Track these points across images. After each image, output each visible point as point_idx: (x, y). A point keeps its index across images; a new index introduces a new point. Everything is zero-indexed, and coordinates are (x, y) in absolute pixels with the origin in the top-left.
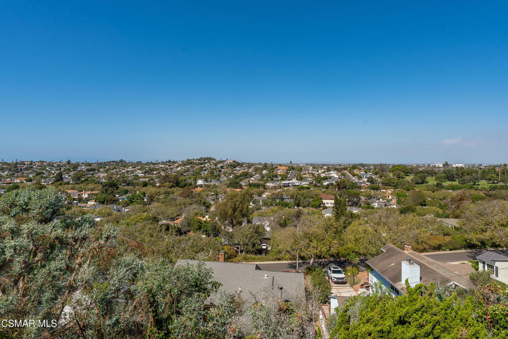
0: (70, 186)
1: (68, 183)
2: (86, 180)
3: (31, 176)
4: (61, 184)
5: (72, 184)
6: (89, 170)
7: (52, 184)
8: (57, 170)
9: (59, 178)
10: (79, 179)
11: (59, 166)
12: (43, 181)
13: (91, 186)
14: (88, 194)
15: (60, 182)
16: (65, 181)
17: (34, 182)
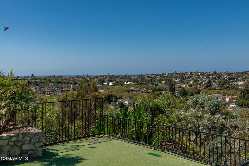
0: (216, 91)
1: (215, 89)
2: (228, 87)
3: (191, 82)
4: (210, 89)
5: (218, 89)
6: (229, 79)
7: (204, 88)
8: (207, 78)
9: (209, 85)
10: (222, 85)
11: (208, 75)
12: (199, 86)
13: (232, 92)
14: (230, 98)
15: (209, 88)
16: (213, 87)
17: (193, 87)
